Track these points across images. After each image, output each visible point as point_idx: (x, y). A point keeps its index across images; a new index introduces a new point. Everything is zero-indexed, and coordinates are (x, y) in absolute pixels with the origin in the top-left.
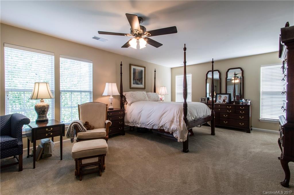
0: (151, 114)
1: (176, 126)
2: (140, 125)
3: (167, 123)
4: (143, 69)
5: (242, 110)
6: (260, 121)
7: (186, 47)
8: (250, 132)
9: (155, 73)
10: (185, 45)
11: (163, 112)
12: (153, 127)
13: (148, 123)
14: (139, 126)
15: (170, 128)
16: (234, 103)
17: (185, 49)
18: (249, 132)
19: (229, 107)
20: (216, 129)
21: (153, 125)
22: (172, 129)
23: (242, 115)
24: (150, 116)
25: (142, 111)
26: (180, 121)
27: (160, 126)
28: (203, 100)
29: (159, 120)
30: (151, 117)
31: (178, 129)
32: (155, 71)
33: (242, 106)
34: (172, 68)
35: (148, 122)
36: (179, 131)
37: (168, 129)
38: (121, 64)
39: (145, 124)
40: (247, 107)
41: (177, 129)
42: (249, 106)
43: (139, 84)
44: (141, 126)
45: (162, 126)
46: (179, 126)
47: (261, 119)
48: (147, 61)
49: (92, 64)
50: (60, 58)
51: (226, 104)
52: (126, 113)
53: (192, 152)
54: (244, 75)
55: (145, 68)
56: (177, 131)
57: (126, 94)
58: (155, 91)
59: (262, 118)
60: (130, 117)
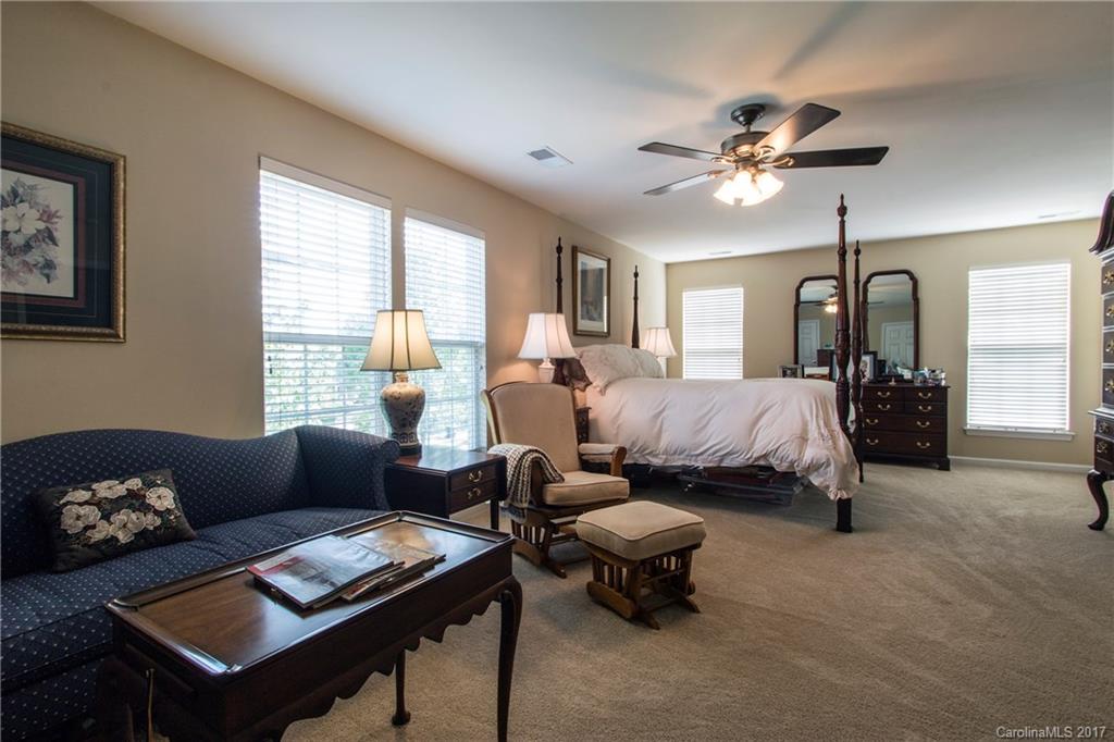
0: (707, 418)
1: (825, 452)
2: (664, 457)
3: (785, 443)
4: (603, 265)
5: (925, 403)
6: (968, 433)
7: (845, 204)
8: (948, 469)
9: (636, 282)
10: (842, 197)
11: (759, 411)
12: (721, 461)
13: (698, 452)
14: (657, 461)
15: (800, 459)
16: (891, 381)
17: (842, 211)
18: (945, 466)
19: (884, 394)
20: (864, 465)
21: (726, 454)
22: (809, 462)
23: (924, 417)
24: (705, 426)
25: (664, 410)
26: (833, 437)
27: (755, 456)
28: (789, 372)
29: (750, 436)
30: (710, 429)
31: (831, 459)
32: (636, 275)
33: (925, 389)
34: (667, 265)
35: (702, 445)
36: (836, 467)
37: (792, 463)
38: (557, 244)
39: (686, 453)
40: (940, 393)
41: (828, 459)
42: (946, 388)
43: (594, 320)
44: (666, 460)
45: (765, 456)
46: (833, 452)
47: (968, 427)
48: (613, 239)
49: (482, 244)
50: (407, 219)
51: (871, 385)
52: (595, 420)
53: (862, 530)
54: (919, 296)
55: (609, 261)
56: (829, 465)
57: (585, 354)
58: (635, 344)
59: (971, 425)
60: (615, 432)
